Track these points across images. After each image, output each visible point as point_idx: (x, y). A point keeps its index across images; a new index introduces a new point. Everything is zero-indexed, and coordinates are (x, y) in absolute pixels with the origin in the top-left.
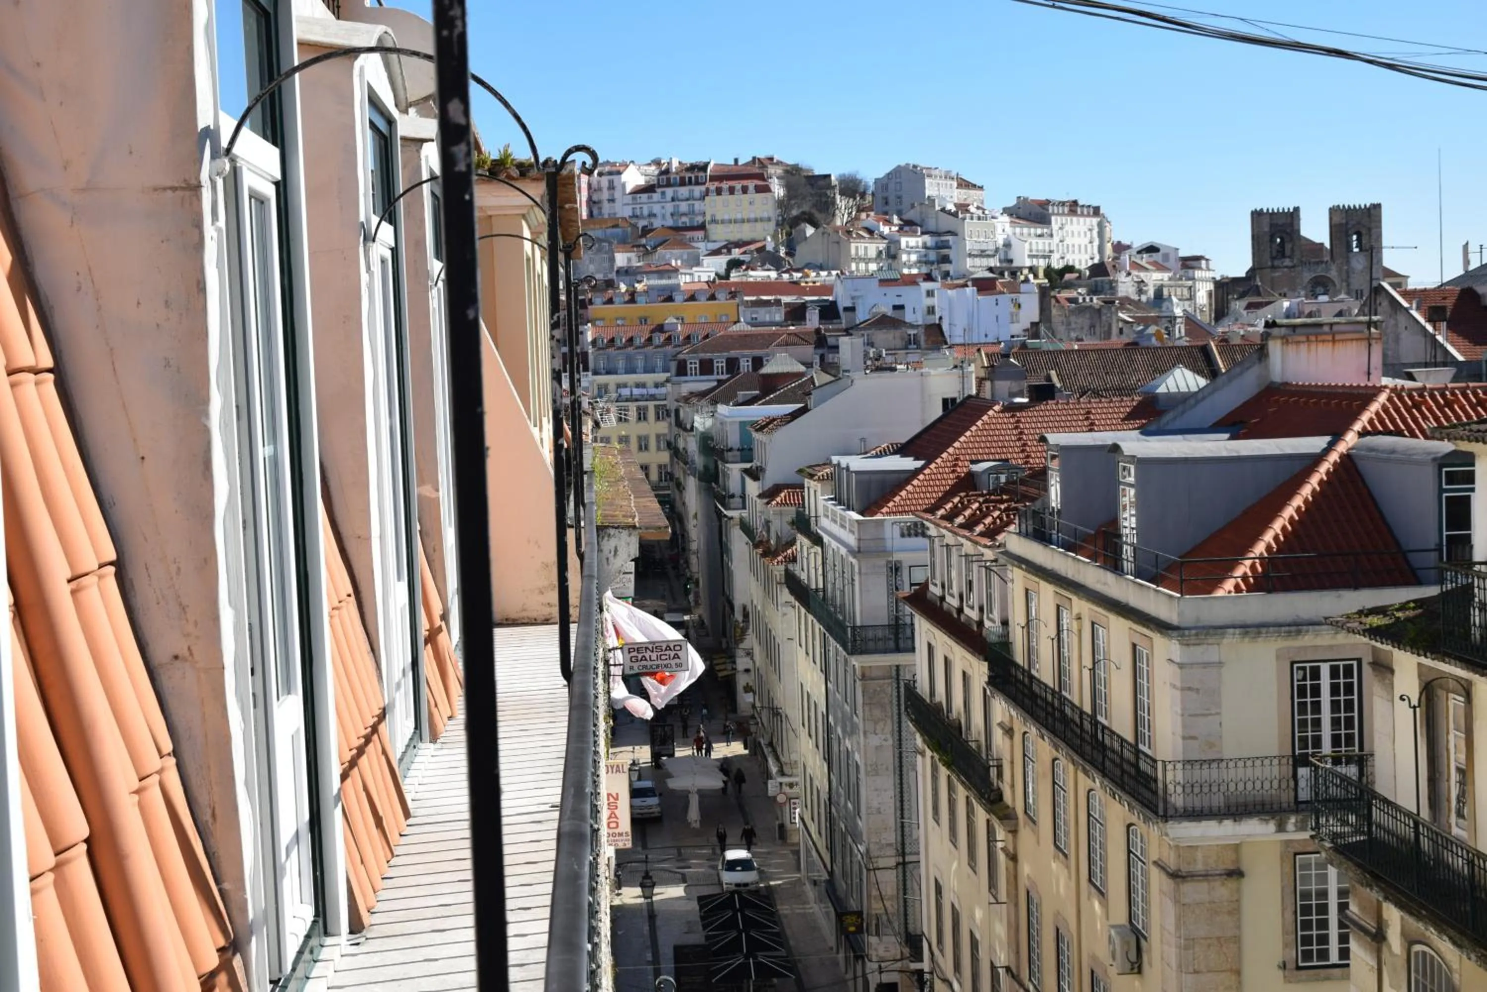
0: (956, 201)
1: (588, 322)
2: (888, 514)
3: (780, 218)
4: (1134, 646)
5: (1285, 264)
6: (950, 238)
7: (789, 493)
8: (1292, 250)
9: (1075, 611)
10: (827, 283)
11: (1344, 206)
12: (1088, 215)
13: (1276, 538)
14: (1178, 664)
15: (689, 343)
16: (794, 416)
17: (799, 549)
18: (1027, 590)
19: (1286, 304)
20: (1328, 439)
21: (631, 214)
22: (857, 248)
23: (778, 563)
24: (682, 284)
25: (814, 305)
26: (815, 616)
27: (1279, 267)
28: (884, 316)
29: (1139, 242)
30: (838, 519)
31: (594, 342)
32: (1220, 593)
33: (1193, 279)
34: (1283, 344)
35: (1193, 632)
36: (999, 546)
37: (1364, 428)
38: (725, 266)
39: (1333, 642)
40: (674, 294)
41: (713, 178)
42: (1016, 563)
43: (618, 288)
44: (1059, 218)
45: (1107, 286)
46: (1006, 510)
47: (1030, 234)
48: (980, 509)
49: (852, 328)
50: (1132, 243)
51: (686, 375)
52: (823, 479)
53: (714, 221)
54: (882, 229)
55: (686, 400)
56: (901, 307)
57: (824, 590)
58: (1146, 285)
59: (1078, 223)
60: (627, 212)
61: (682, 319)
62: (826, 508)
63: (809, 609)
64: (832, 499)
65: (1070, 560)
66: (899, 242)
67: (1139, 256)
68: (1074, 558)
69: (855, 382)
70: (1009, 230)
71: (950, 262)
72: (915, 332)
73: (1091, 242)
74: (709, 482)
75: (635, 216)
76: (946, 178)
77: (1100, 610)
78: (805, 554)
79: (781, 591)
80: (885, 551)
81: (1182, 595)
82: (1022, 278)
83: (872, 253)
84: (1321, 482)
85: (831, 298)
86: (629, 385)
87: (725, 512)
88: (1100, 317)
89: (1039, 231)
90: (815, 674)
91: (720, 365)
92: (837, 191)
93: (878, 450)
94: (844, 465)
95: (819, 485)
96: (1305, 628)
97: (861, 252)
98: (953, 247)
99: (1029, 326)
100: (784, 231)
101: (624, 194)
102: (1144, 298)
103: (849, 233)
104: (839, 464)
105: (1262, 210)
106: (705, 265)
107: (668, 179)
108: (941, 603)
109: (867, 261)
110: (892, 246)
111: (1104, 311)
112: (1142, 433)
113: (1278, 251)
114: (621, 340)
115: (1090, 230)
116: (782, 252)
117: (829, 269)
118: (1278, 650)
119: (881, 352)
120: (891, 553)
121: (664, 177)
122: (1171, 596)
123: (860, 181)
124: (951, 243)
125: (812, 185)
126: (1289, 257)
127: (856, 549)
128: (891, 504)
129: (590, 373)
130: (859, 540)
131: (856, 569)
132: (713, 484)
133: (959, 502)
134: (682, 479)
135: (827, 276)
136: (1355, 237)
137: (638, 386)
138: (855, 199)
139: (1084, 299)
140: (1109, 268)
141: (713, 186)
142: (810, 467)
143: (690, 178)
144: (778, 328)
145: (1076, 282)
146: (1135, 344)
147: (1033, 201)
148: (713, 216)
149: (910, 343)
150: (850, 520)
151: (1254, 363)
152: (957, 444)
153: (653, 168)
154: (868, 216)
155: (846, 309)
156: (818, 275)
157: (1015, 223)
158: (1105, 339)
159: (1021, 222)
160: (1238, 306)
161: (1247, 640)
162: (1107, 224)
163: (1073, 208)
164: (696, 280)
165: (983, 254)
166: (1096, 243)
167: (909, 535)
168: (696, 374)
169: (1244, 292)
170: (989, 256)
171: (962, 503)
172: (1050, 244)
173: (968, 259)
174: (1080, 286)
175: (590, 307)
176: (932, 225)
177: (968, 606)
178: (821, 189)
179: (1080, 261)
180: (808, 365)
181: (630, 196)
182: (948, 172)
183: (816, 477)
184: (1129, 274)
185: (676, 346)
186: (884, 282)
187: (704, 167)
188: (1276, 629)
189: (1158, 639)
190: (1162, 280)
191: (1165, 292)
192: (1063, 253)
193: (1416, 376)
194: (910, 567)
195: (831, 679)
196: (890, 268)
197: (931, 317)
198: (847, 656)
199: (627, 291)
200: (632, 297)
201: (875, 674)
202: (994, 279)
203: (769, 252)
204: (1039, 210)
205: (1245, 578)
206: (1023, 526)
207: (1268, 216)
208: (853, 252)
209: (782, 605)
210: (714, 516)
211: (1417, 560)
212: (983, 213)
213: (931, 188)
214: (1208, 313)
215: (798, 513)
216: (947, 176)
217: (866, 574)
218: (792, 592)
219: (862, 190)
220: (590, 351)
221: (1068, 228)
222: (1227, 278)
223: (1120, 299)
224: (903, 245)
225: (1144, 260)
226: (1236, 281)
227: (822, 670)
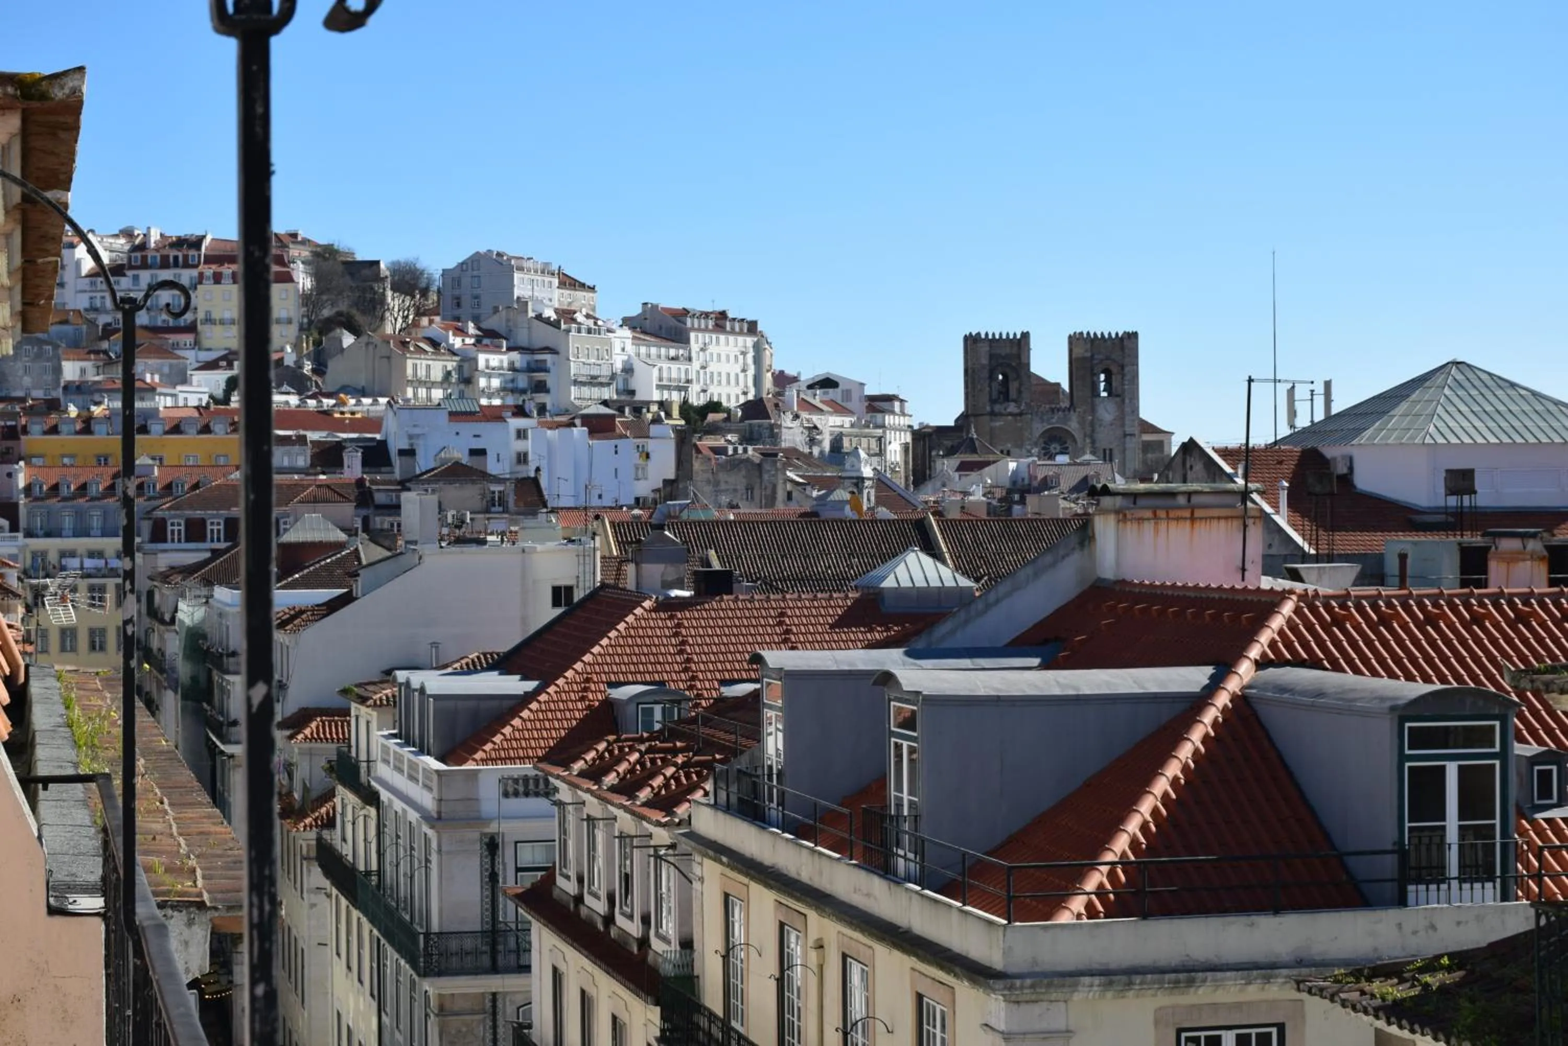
0: (557, 306)
1: (21, 459)
2: (484, 761)
3: (305, 320)
4: (920, 997)
5: (1009, 410)
6: (548, 357)
7: (323, 722)
8: (1020, 392)
9: (813, 936)
10: (371, 415)
11: (1088, 333)
12: (741, 333)
13: (1144, 827)
14: (1002, 1033)
15: (171, 494)
16: (333, 606)
17: (339, 809)
18: (727, 896)
19: (1012, 465)
20: (1209, 670)
21: (87, 305)
22: (415, 367)
23: (305, 827)
24: (161, 409)
25: (354, 444)
26: (366, 914)
27: (1001, 415)
28: (457, 464)
29: (808, 374)
30: (406, 768)
31: (28, 489)
32: (1065, 918)
33: (883, 426)
34: (1119, 521)
35: (1028, 982)
36: (679, 824)
37: (1264, 655)
38: (223, 385)
39: (1242, 998)
40: (149, 422)
41: (209, 260)
42: (711, 853)
43: (66, 411)
44: (700, 335)
45: (766, 433)
46: (685, 765)
47: (659, 356)
48: (640, 762)
49: (409, 480)
50: (799, 374)
51: (165, 541)
52: (381, 705)
53: (209, 320)
54: (451, 341)
55: (165, 577)
56: (482, 452)
57: (380, 872)
58: (821, 433)
59: (727, 344)
60: (82, 302)
61: (161, 459)
62: (385, 749)
63: (354, 901)
64: (394, 736)
65: (805, 852)
66: (475, 360)
67: (810, 391)
68: (812, 851)
69: (425, 558)
70: (630, 348)
71: (547, 391)
72: (501, 488)
73: (744, 371)
74: (199, 702)
75: (95, 309)
76: (543, 272)
77: (857, 935)
78: (349, 817)
79: (309, 871)
80: (479, 818)
81: (1009, 922)
82: (649, 416)
83: (437, 374)
84: (1206, 739)
85: (378, 437)
86: (79, 552)
87: (222, 747)
88: (761, 476)
89: (672, 352)
90: (361, 999)
91: (215, 528)
92: (388, 285)
93: (464, 662)
94: (415, 684)
95: (375, 714)
96: (1200, 975)
97: (422, 373)
98: (552, 369)
99: (661, 485)
100: (311, 339)
101: (78, 276)
102: (816, 451)
103: (404, 344)
104: (408, 684)
105: (979, 334)
106: (195, 382)
107: (144, 258)
108: (576, 906)
109: (430, 385)
110: (466, 365)
111: (767, 467)
112: (908, 654)
113: (1000, 393)
114: (69, 487)
115: (744, 353)
116: (308, 367)
117: (374, 395)
118: (1158, 1010)
119: (465, 514)
120: (488, 821)
121: (139, 254)
122: (990, 923)
123: (422, 273)
124: (549, 364)
125: (352, 275)
126: (1014, 401)
127: (435, 815)
128: (488, 747)
129: (20, 535)
130: (440, 800)
131: (434, 845)
132: (205, 705)
133: (606, 749)
134: (155, 695)
135: (372, 405)
136: (1102, 377)
137: (92, 554)
138: (413, 297)
139: (735, 450)
140: (770, 407)
141: (209, 270)
142: (359, 685)
143: (176, 258)
144: (302, 476)
145: (723, 425)
146: (814, 514)
147: (664, 309)
148: (208, 313)
149: (493, 504)
150: (424, 769)
151: (1074, 549)
152: (587, 658)
153: (122, 241)
154: (431, 322)
155: (402, 453)
156: (359, 403)
157: (639, 339)
158: (766, 507)
159: (648, 338)
160: (947, 466)
161: (1109, 994)
162: (767, 346)
163: (719, 322)
164: (181, 404)
165: (593, 382)
166: (751, 372)
167: (516, 794)
168: (179, 541)
169: (952, 447)
170: (602, 385)
171: (611, 752)
172: (687, 371)
173: (573, 388)
174: (730, 431)
175: (22, 437)
176: (522, 338)
177: (623, 914)
178: (365, 281)
179: (729, 396)
180: (351, 532)
181: (88, 280)
182: (547, 264)
183: (370, 702)
184: (796, 417)
185: (149, 499)
186: (455, 416)
187: (196, 243)
188: (1156, 976)
189: (965, 991)
190: (842, 426)
191: (846, 443)
192: (706, 384)
193: (1303, 574)
194: (516, 843)
195: (388, 1010)
196: (462, 396)
197: (521, 468)
198: (415, 976)
199: (79, 416)
200: (87, 425)
201: (459, 1005)
202: (612, 417)
203: (288, 366)
204: (673, 322)
205: (1100, 892)
206: (723, 795)
207: (987, 344)
208: (409, 371)
209: (309, 891)
210: (205, 752)
211: (1360, 866)
212: (595, 324)
213: (521, 287)
214: (903, 474)
215: (340, 754)
216: (546, 270)
217: (448, 853)
218: (328, 873)
219: (423, 285)
220: (21, 502)
221: (712, 349)
222: (927, 427)
223: (786, 451)
224: (481, 364)
225: (818, 398)
226: (941, 431)
227: (372, 995)
